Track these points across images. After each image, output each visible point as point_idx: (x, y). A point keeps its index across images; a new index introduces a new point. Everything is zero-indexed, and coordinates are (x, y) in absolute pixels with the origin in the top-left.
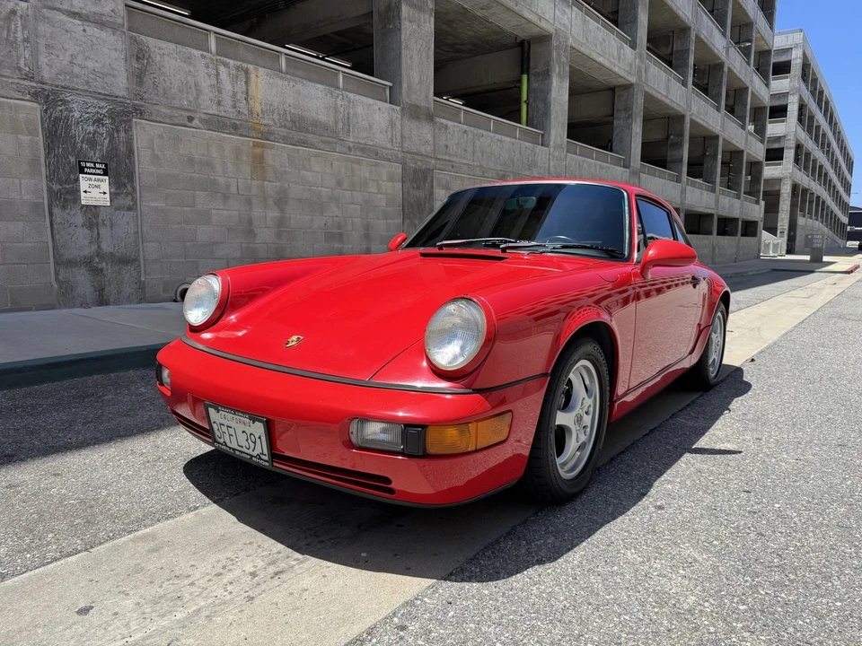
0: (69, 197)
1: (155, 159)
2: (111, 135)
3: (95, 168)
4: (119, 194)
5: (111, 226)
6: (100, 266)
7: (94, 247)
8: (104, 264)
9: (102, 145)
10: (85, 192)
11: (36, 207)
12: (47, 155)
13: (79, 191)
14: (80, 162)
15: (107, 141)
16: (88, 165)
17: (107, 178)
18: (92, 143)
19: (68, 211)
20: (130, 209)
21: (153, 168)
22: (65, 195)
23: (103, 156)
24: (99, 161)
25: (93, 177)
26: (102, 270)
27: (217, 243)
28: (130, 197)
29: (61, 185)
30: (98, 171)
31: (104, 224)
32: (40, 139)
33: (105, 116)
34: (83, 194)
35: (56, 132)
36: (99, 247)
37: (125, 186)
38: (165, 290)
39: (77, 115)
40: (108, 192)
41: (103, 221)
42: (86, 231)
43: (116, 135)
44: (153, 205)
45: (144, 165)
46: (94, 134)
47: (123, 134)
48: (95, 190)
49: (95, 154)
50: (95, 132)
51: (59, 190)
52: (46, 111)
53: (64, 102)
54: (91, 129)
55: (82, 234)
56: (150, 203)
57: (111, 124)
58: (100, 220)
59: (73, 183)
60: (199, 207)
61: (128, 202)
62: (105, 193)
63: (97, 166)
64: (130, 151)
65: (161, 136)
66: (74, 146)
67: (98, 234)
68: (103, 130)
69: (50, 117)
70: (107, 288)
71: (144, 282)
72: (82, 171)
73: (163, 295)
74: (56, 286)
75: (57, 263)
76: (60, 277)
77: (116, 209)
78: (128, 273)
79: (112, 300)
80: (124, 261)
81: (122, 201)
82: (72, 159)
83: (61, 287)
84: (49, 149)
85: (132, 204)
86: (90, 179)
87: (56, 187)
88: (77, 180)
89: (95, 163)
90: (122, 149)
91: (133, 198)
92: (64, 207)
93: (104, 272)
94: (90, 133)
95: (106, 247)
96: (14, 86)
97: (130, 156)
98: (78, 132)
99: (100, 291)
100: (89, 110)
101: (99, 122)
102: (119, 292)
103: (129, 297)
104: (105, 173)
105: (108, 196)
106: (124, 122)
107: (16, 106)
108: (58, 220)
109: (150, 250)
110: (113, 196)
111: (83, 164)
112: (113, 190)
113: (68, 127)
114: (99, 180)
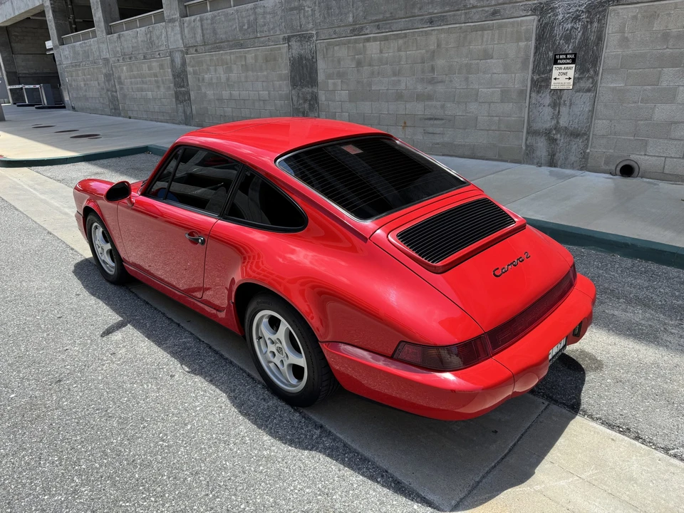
0: (543, 84)
1: (624, 41)
2: (585, 28)
3: (567, 59)
4: (581, 78)
5: (571, 105)
6: (555, 137)
7: (554, 122)
8: (559, 136)
9: (576, 38)
10: (555, 79)
11: (522, 93)
12: (535, 53)
13: (551, 79)
14: (555, 55)
15: (580, 34)
16: (561, 57)
17: (574, 65)
18: (568, 38)
19: (540, 95)
20: (589, 90)
21: (619, 51)
22: (541, 82)
23: (574, 47)
24: (570, 52)
25: (563, 66)
26: (556, 140)
27: (676, 123)
28: (591, 80)
29: (539, 75)
30: (568, 61)
31: (565, 104)
32: (533, 43)
33: (583, 12)
34: (553, 81)
35: (544, 35)
36: (558, 122)
37: (588, 71)
38: (607, 163)
39: (560, 17)
40: (572, 77)
41: (564, 101)
42: (550, 109)
43: (589, 27)
44: (612, 85)
45: (611, 50)
46: (571, 30)
47: (595, 24)
48: (563, 77)
49: (568, 47)
50: (572, 27)
51: (538, 79)
52: (539, 21)
53: (553, 9)
54: (569, 26)
55: (547, 112)
56: (608, 83)
57: (587, 17)
58: (562, 101)
59: (548, 73)
60: (664, 84)
61: (588, 84)
62: (570, 79)
63: (568, 56)
64: (600, 39)
65: (635, 18)
66: (554, 43)
67: (559, 112)
68: (579, 25)
69: (541, 24)
70: (557, 154)
71: (589, 153)
72: (556, 62)
73: (604, 167)
74: (524, 148)
75: (528, 133)
76: (528, 142)
77: (576, 92)
78: (576, 145)
79: (559, 164)
80: (575, 134)
81: (583, 84)
82: (551, 54)
83: (526, 149)
84: (537, 48)
85: (591, 86)
86: (561, 69)
87: (536, 77)
88: (551, 70)
89: (566, 55)
90: (593, 38)
91: (593, 80)
92: (538, 92)
93: (558, 142)
94: (567, 30)
95: (563, 122)
96: (523, 7)
97: (598, 43)
98: (558, 31)
99: (552, 155)
100: (571, 11)
101: (576, 18)
102: (566, 159)
103: (573, 164)
104: (574, 61)
105: (571, 81)
106: (599, 12)
107: (522, 21)
108: (533, 101)
109: (600, 126)
110: (576, 80)
111: (557, 57)
112: (577, 76)
113: (552, 28)
114: (567, 68)
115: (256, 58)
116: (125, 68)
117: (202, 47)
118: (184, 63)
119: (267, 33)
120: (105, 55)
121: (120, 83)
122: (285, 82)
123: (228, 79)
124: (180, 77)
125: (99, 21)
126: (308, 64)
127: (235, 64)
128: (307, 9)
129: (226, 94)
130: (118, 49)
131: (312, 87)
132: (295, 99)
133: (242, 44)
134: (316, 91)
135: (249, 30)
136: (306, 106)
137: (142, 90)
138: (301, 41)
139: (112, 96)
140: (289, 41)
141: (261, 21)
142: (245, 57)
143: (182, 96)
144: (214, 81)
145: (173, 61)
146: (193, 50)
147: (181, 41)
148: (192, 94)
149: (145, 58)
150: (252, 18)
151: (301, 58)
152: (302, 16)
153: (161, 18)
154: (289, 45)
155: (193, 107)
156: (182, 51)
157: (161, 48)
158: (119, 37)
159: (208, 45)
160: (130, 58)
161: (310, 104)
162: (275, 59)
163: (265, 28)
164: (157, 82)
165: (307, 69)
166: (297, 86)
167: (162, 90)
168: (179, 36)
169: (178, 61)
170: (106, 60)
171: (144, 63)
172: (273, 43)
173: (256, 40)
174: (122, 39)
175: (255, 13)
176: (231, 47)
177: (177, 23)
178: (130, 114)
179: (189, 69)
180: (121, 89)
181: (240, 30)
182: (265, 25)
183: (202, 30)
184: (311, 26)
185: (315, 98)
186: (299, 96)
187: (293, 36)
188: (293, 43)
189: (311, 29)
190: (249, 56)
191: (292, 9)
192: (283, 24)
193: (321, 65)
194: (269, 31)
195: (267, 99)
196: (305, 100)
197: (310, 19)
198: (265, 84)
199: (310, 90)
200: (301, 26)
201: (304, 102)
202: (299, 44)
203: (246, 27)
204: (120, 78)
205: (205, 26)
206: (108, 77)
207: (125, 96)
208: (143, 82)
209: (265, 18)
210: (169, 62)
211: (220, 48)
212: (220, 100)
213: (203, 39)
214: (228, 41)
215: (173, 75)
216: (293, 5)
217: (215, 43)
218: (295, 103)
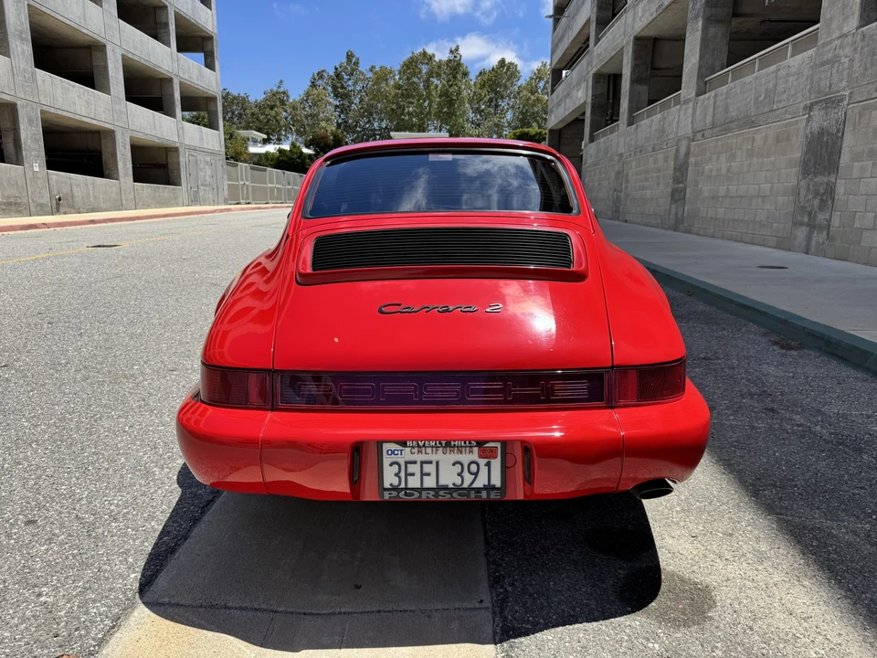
115: (765, 139)
116: (634, 163)
117: (710, 131)
118: (688, 154)
119: (784, 103)
120: (622, 150)
121: (627, 182)
122: (794, 170)
123: (728, 170)
124: (681, 170)
125: (624, 113)
126: (830, 141)
127: (740, 149)
128: (843, 60)
129: (722, 190)
130: (633, 142)
131: (829, 174)
132: (803, 192)
133: (753, 122)
134: (833, 179)
135: (766, 101)
136: (816, 202)
137: (642, 188)
138: (826, 108)
139: (618, 197)
140: (811, 110)
141: (780, 88)
142: (754, 138)
143: (678, 196)
144: (714, 173)
145: (678, 150)
146: (699, 136)
147: (690, 126)
148: (688, 190)
149: (654, 150)
150: (771, 85)
151: (822, 132)
152: (834, 71)
153: (677, 101)
154: (810, 116)
155: (686, 208)
156: (689, 138)
157: (671, 137)
158: (636, 128)
159: (717, 127)
160: (641, 151)
161: (822, 200)
162: (788, 139)
163: (785, 96)
164: (658, 178)
165: (827, 148)
166: (809, 174)
167: (661, 187)
168: (690, 119)
169: (683, 150)
170: (621, 155)
171: (651, 156)
172: (789, 116)
173: (770, 115)
174: (639, 130)
175: (777, 77)
176: (740, 127)
177: (691, 105)
178: (628, 217)
179: (692, 160)
180: (626, 187)
181: (754, 104)
182: (785, 92)
183: (714, 108)
184: (844, 83)
185: (830, 190)
186: (808, 189)
187: (817, 103)
188: (816, 113)
189: (844, 89)
190: (758, 137)
191: (823, 64)
192: (808, 87)
193: (849, 141)
194: (788, 100)
195: (768, 194)
196: (816, 194)
197: (845, 73)
198: (769, 174)
199: (825, 179)
200: (831, 85)
201: (815, 198)
202: (823, 112)
203: (761, 99)
204: (627, 175)
205: (718, 104)
206: (618, 174)
207: (627, 195)
208: (646, 179)
209: (787, 81)
210: (674, 152)
211: (727, 130)
212: (715, 198)
213: (713, 120)
214: (739, 119)
215: (675, 169)
216: (825, 58)
217: (724, 124)
218: (802, 199)
